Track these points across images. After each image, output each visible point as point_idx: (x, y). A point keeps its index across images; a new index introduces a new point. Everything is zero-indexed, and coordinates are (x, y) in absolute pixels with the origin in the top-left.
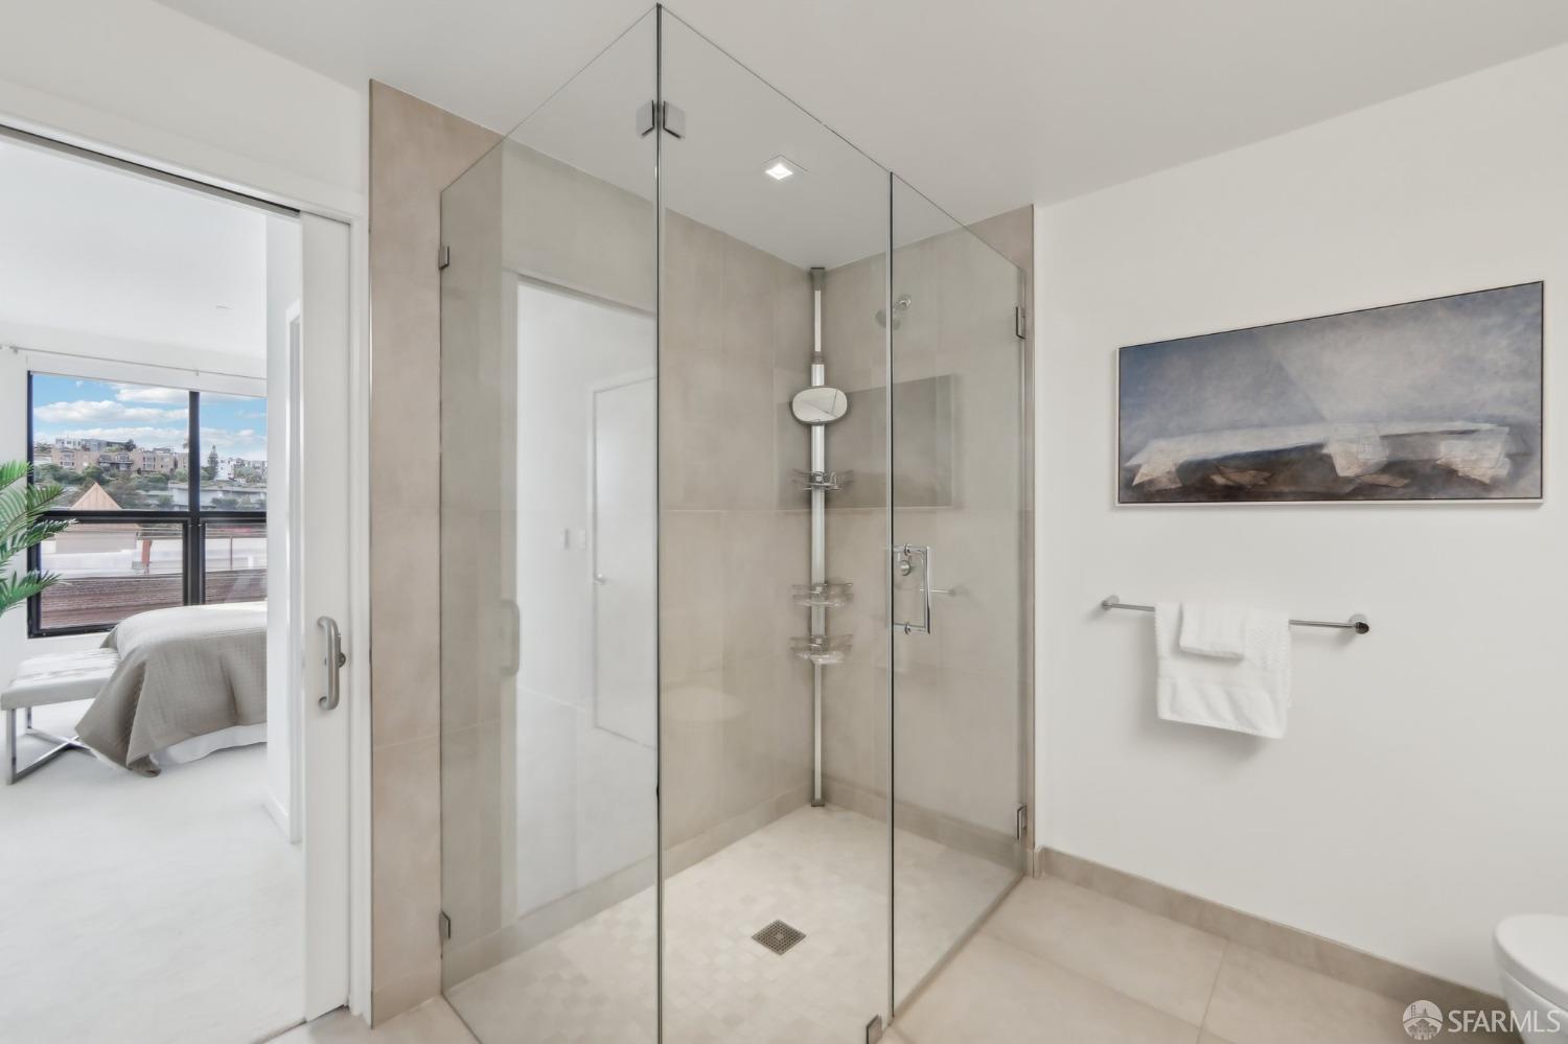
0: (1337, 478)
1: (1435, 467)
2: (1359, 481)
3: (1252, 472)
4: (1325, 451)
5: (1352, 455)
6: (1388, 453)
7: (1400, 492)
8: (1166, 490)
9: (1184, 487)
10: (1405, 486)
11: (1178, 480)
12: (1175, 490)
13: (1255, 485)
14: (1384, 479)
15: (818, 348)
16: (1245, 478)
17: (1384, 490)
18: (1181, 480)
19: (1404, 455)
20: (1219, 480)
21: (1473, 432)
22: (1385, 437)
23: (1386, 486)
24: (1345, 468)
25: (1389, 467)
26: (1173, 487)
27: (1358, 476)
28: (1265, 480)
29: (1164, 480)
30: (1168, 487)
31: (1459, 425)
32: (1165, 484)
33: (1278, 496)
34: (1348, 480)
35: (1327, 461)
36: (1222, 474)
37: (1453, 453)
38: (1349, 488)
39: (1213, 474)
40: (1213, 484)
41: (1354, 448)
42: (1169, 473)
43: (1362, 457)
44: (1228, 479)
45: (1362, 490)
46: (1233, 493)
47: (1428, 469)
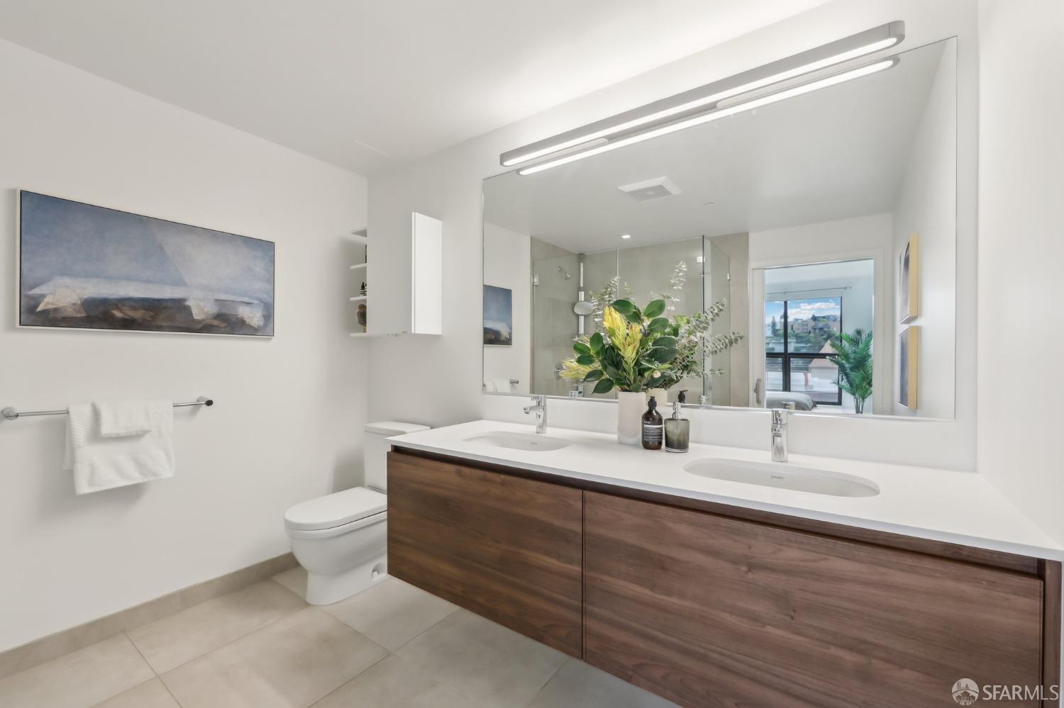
0: (193, 321)
1: (238, 318)
2: (204, 322)
3: (143, 311)
4: (187, 303)
5: (201, 308)
6: (217, 309)
7: (223, 330)
8: (72, 318)
9: (88, 316)
10: (225, 327)
11: (82, 310)
12: (81, 318)
13: (144, 320)
14: (216, 323)
15: (582, 286)
16: (138, 315)
17: (216, 328)
18: (86, 311)
19: (225, 311)
20: (118, 314)
21: (252, 303)
22: (216, 300)
23: (217, 326)
24: (197, 315)
25: (219, 316)
26: (79, 315)
27: (203, 320)
28: (151, 317)
29: (70, 310)
30: (74, 316)
31: (246, 300)
32: (70, 312)
33: (159, 328)
34: (199, 322)
35: (187, 310)
36: (120, 310)
37: (243, 312)
38: (200, 326)
39: (114, 309)
40: (113, 317)
41: (202, 304)
42: (74, 304)
43: (206, 309)
44: (125, 314)
45: (205, 328)
46: (128, 324)
47: (234, 319)
